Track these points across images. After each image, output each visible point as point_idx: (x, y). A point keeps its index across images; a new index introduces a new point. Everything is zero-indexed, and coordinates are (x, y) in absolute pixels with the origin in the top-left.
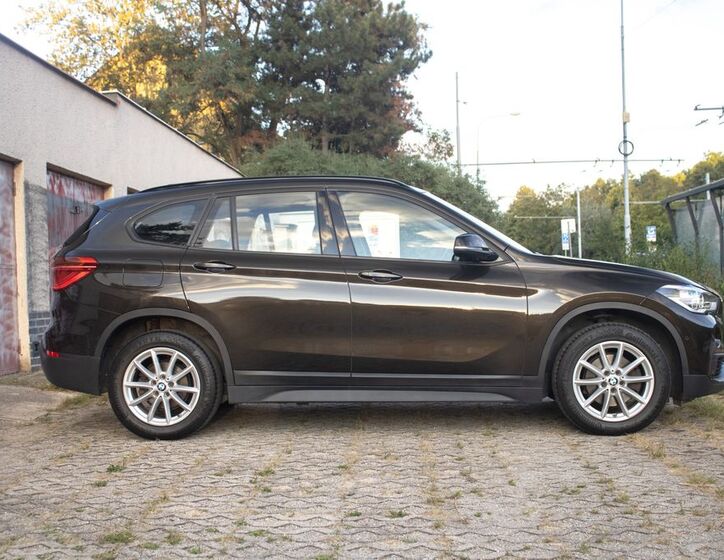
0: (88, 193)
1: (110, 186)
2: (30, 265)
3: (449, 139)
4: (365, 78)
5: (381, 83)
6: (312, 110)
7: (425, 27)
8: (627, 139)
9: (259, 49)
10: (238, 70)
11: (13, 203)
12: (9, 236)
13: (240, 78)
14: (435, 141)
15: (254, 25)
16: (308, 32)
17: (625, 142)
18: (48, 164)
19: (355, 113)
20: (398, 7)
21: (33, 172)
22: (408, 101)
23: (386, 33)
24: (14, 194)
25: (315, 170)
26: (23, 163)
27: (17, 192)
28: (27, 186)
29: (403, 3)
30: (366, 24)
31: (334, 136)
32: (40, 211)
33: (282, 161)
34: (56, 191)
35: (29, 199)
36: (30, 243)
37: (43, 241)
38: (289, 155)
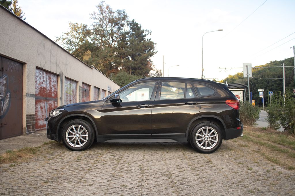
0: (87, 87)
1: (91, 85)
3: (161, 72)
4: (141, 57)
5: (145, 59)
6: (128, 64)
7: (156, 44)
9: (115, 49)
10: (110, 55)
11: (76, 90)
12: (76, 96)
13: (110, 56)
14: (158, 73)
15: (114, 43)
16: (127, 45)
17: (203, 75)
18: (82, 82)
19: (138, 66)
20: (149, 40)
21: (80, 84)
22: (151, 63)
23: (146, 46)
24: (77, 88)
26: (79, 82)
28: (79, 86)
29: (151, 39)
30: (142, 44)
31: (133, 71)
32: (81, 91)
34: (83, 87)
35: (79, 89)
36: (79, 98)
37: (81, 97)
38: (122, 76)
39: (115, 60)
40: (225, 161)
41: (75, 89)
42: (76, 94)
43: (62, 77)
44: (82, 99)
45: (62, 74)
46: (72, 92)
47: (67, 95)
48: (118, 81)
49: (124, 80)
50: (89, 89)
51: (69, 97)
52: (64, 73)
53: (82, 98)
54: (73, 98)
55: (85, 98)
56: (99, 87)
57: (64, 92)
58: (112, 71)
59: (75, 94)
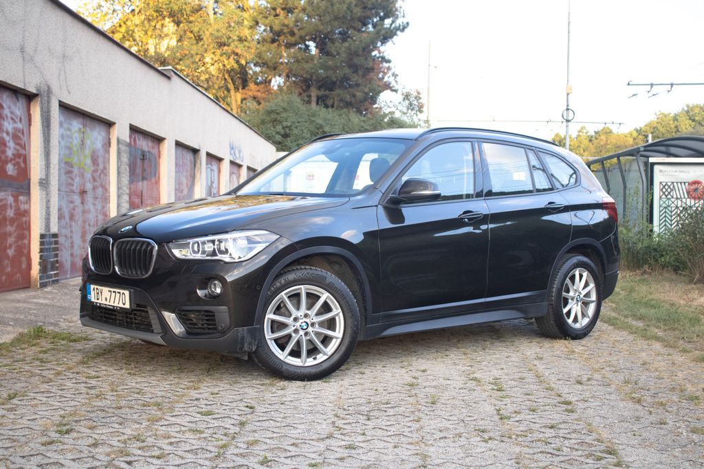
0: (150, 144)
1: (164, 139)
2: (119, 196)
3: (420, 98)
4: (350, 44)
5: (364, 49)
6: (305, 70)
8: (570, 107)
10: (241, 33)
11: (108, 152)
12: (106, 176)
13: (243, 40)
14: (409, 99)
17: (568, 109)
18: (131, 125)
19: (341, 74)
21: (121, 132)
22: (386, 65)
23: (369, 6)
24: (110, 146)
25: (306, 122)
26: (116, 125)
27: (112, 144)
28: (119, 141)
31: (321, 93)
32: (125, 159)
33: (278, 114)
34: (133, 143)
35: (119, 149)
36: (119, 181)
37: (125, 180)
38: (284, 109)
39: (260, 53)
40: (677, 452)
41: (101, 151)
42: (105, 168)
43: (49, 102)
44: (130, 189)
45: (49, 91)
46: (89, 161)
47: (70, 172)
48: (269, 125)
49: (289, 124)
50: (159, 152)
51: (77, 180)
52: (55, 88)
53: (131, 182)
54: (96, 184)
55: (141, 183)
56: (196, 146)
57: (55, 159)
58: (251, 90)
59: (101, 167)
